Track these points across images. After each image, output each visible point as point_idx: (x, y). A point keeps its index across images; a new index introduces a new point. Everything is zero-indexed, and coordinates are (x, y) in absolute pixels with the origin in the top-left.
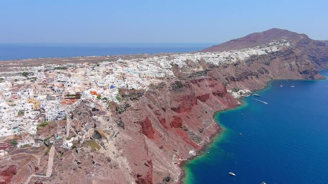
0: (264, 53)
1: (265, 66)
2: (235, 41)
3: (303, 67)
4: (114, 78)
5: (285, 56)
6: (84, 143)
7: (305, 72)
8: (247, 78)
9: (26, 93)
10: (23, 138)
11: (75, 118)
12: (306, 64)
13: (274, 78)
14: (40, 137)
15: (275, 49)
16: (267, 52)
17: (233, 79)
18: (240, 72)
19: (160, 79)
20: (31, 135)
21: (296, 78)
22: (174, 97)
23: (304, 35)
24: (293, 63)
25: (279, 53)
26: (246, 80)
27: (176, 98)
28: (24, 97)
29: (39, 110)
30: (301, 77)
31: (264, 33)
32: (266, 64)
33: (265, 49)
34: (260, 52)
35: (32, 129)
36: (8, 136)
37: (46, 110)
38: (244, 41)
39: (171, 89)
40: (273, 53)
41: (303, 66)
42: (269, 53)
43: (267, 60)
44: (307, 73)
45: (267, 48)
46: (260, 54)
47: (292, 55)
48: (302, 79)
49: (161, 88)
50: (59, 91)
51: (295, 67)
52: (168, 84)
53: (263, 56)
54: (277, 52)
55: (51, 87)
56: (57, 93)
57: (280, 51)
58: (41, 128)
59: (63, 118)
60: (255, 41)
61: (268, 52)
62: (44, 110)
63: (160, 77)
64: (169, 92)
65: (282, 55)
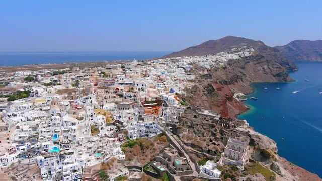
0: (238, 57)
1: (241, 70)
2: (194, 48)
3: (275, 71)
4: (152, 81)
5: (257, 60)
6: (246, 169)
7: (278, 75)
8: (237, 82)
9: (89, 100)
10: (111, 166)
11: (184, 133)
12: (277, 68)
13: (252, 82)
14: (133, 163)
15: (247, 54)
16: (240, 57)
17: (226, 83)
18: (231, 76)
19: (192, 81)
20: (119, 161)
21: (271, 81)
22: (213, 102)
23: (260, 42)
24: (265, 67)
25: (251, 58)
26: (236, 83)
27: (215, 103)
28: (88, 107)
29: (114, 124)
30: (274, 80)
31: (221, 40)
32: (242, 68)
33: (238, 54)
34: (235, 57)
35: (117, 152)
36: (94, 166)
37: (125, 124)
38: (203, 48)
39: (206, 92)
40: (246, 57)
41: (275, 69)
42: (242, 58)
43: (242, 64)
44: (280, 76)
45: (240, 53)
46: (235, 59)
47: (263, 60)
48: (277, 81)
49: (195, 91)
50: (131, 96)
51: (268, 71)
52: (201, 88)
53: (239, 60)
54: (249, 57)
55: (116, 92)
56: (128, 99)
57: (252, 56)
58: (128, 149)
59: (159, 133)
60: (213, 48)
61: (242, 56)
62: (122, 123)
63: (191, 79)
64: (205, 97)
65: (254, 60)
